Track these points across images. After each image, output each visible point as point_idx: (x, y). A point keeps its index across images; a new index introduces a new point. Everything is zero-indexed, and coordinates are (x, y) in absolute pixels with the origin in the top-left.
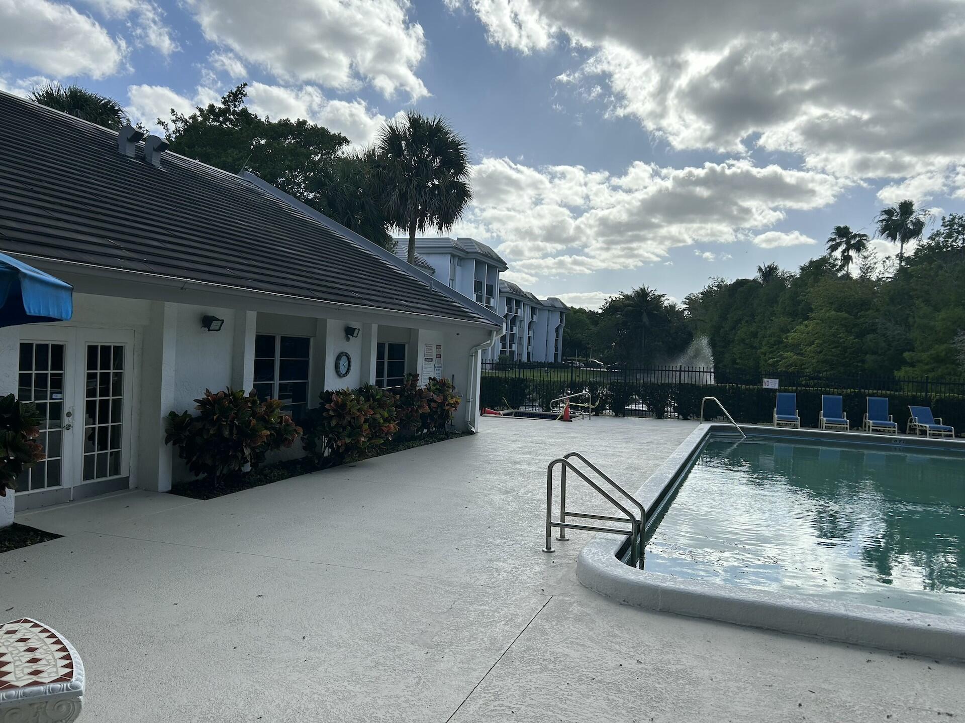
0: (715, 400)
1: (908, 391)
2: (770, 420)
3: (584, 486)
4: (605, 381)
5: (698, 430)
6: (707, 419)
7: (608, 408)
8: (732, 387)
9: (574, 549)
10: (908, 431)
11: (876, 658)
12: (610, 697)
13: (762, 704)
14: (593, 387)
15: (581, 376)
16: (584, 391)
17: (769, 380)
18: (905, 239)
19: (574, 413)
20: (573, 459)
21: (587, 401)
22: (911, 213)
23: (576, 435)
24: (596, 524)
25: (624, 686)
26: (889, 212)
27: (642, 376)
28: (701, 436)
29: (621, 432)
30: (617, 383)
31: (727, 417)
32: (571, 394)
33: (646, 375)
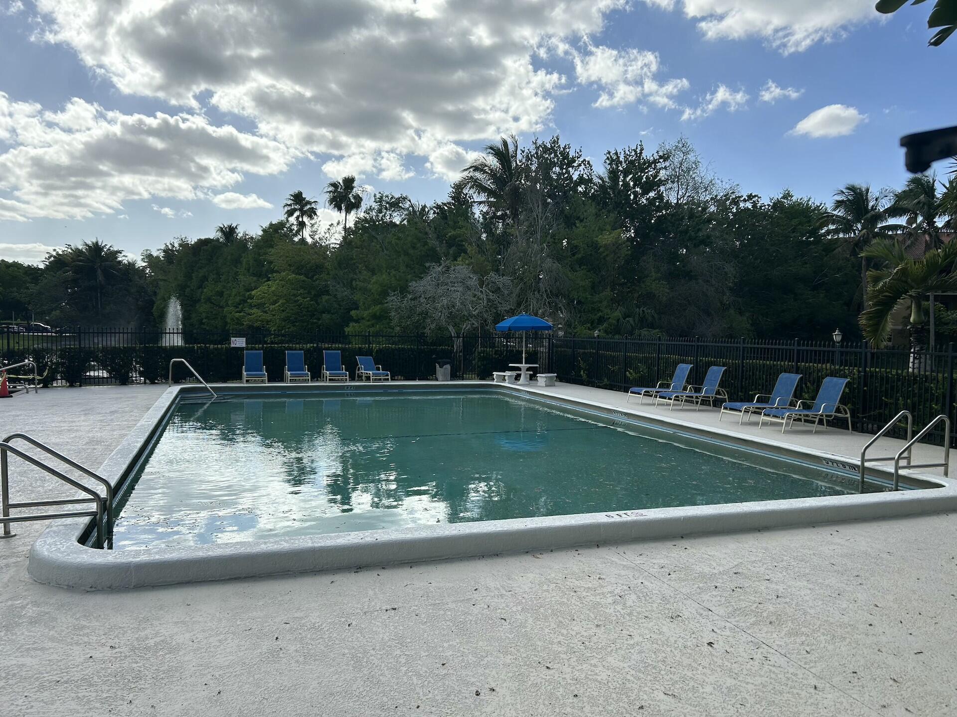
0: (183, 362)
1: (356, 345)
2: (239, 377)
3: (34, 470)
4: (54, 348)
5: (168, 393)
6: (176, 381)
7: (59, 378)
8: (200, 348)
9: (24, 544)
10: (356, 378)
11: (339, 578)
12: (80, 695)
13: (243, 648)
14: (38, 355)
15: (21, 343)
16: (26, 361)
17: (237, 339)
18: (348, 211)
19: (15, 387)
20: (17, 442)
21: (31, 371)
22: (352, 188)
23: (19, 413)
24: (52, 510)
25: (96, 678)
26: (334, 185)
27: (100, 339)
28: (171, 400)
29: (78, 404)
30: (70, 349)
31: (197, 378)
32: (9, 364)
33: (105, 339)
